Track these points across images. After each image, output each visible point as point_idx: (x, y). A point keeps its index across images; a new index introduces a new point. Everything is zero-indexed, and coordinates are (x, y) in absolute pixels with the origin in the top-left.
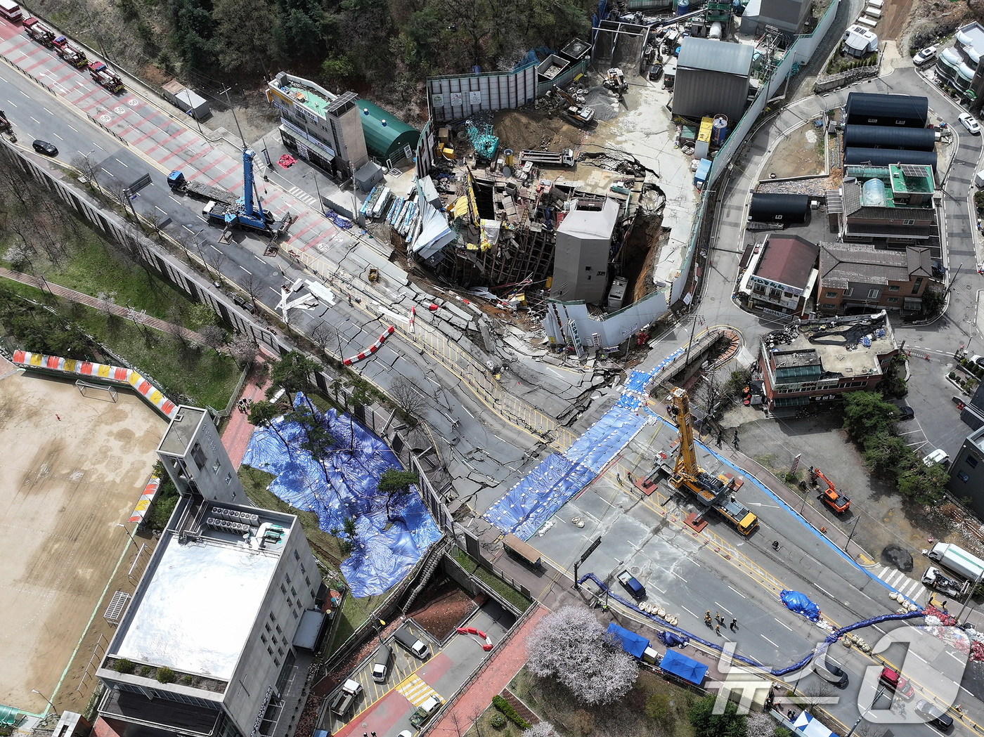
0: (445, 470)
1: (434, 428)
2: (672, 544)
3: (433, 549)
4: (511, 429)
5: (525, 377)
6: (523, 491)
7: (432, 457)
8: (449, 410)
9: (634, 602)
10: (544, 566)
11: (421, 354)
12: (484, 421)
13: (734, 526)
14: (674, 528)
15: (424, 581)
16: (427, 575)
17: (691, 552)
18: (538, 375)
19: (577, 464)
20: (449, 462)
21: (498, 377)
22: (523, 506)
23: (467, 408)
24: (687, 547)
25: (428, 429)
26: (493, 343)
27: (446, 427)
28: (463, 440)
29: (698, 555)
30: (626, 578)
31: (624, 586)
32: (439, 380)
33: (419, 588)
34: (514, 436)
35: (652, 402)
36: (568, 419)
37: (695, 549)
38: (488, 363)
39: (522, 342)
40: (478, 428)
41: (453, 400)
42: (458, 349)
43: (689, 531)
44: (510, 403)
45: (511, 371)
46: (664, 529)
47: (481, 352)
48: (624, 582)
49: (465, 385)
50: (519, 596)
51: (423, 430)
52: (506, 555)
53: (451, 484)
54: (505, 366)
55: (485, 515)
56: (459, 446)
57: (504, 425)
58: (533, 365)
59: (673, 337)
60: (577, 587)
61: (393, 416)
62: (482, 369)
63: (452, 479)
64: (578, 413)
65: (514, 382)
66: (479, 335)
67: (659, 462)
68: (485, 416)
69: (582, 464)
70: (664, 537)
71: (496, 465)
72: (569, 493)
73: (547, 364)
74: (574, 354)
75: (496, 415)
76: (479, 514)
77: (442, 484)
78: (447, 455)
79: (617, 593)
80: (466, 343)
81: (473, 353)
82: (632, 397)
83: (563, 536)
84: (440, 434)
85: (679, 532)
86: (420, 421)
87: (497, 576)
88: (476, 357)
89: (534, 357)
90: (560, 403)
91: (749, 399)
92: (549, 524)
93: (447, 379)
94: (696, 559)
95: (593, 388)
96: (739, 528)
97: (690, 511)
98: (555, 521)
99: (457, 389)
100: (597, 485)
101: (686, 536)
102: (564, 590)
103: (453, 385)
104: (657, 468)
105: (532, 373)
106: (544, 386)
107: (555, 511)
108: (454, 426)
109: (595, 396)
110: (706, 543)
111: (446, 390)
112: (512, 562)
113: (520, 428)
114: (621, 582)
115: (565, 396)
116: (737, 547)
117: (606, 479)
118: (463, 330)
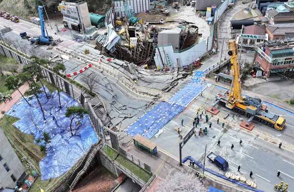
0: (108, 115)
1: (104, 97)
2: (237, 138)
5: (147, 81)
6: (146, 118)
7: (102, 109)
8: (112, 91)
9: (221, 173)
10: (159, 153)
11: (102, 72)
12: (128, 95)
14: (235, 129)
15: (85, 168)
16: (88, 163)
17: (250, 142)
18: (153, 80)
19: (174, 104)
20: (109, 111)
21: (135, 81)
22: (146, 124)
23: (120, 91)
24: (247, 138)
25: (101, 98)
26: (134, 72)
27: (110, 97)
28: (118, 103)
29: (255, 143)
30: (213, 157)
31: (213, 162)
32: (109, 81)
33: (82, 172)
34: (142, 99)
35: (207, 79)
36: (167, 90)
37: (252, 139)
38: (131, 76)
39: (146, 72)
40: (126, 98)
41: (114, 88)
42: (118, 71)
43: (245, 131)
44: (140, 89)
46: (229, 130)
47: (128, 73)
49: (120, 83)
50: (143, 172)
51: (98, 98)
52: (135, 148)
54: (138, 78)
55: (125, 130)
56: (115, 105)
57: (137, 96)
60: (181, 165)
62: (128, 78)
63: (111, 119)
64: (172, 88)
65: (142, 83)
66: (127, 68)
67: (218, 98)
69: (177, 103)
70: (231, 134)
71: (132, 110)
72: (171, 117)
73: (157, 76)
74: (169, 70)
75: (134, 93)
76: (121, 129)
77: (106, 122)
78: (108, 108)
79: (209, 167)
80: (122, 69)
81: (125, 73)
82: (197, 79)
83: (169, 137)
84: (106, 99)
85: (239, 131)
86: (97, 95)
87: (129, 160)
89: (151, 75)
90: (163, 85)
91: (255, 74)
92: (161, 131)
93: (112, 81)
94: (255, 145)
95: (178, 79)
97: (242, 121)
98: (164, 129)
99: (117, 84)
100: (186, 112)
101: (244, 133)
102: (173, 167)
103: (115, 82)
104: (218, 101)
105: (150, 80)
106: (156, 81)
107: (164, 125)
108: (113, 97)
109: (180, 81)
110: (258, 136)
111: (111, 84)
112: (139, 152)
113: (145, 95)
114: (210, 160)
115: (165, 83)
116: (278, 137)
117: (190, 109)
118: (121, 66)
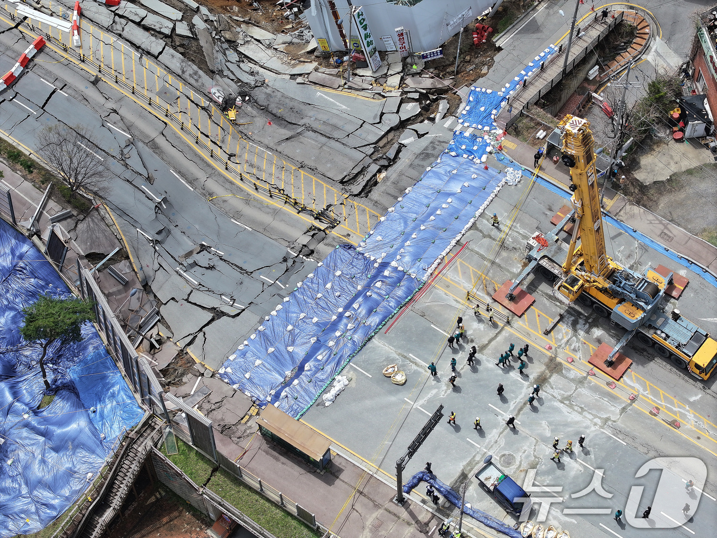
0: (146, 287)
1: (122, 213)
2: (571, 406)
3: (129, 442)
4: (261, 206)
5: (279, 112)
6: (288, 321)
7: (122, 267)
8: (149, 180)
9: (510, 521)
10: (337, 461)
11: (95, 82)
12: (211, 194)
13: (680, 365)
14: (572, 375)
15: (116, 502)
16: (122, 490)
17: (607, 419)
18: (302, 107)
19: (384, 265)
20: (151, 273)
21: (232, 114)
22: (290, 349)
23: (179, 173)
24: (600, 409)
25: (111, 217)
26: (220, 56)
27: (144, 211)
28: (176, 232)
29: (620, 424)
30: (492, 476)
31: (488, 491)
32: (129, 128)
33: (108, 514)
34: (267, 219)
35: (510, 143)
36: (362, 181)
37: (614, 411)
38: (213, 90)
39: (270, 52)
40: (202, 208)
41: (154, 161)
42: (159, 71)
43: (601, 379)
44: (255, 160)
45: (254, 102)
46: (554, 379)
47: (201, 72)
48: (489, 484)
49: (175, 134)
50: (294, 523)
51: (103, 219)
52: (265, 446)
53: (158, 313)
54: (243, 95)
55: (222, 371)
56: (169, 244)
57: (248, 200)
58: (293, 90)
59: (534, 28)
60: (401, 500)
61: (49, 196)
62: (204, 102)
63: (159, 303)
64: (379, 171)
65: (260, 120)
66: (194, 44)
67: (534, 254)
68: (212, 185)
69: (394, 264)
70: (556, 393)
71: (236, 274)
72: (374, 320)
73: (318, 87)
74: (365, 65)
75: (231, 183)
76: (211, 368)
77: (142, 313)
78: (147, 261)
79: (477, 506)
80: (173, 59)
81: (186, 76)
82: (474, 137)
83: (368, 403)
84: (134, 223)
85: (581, 382)
86: (97, 202)
87: (250, 488)
88: (192, 81)
89: (293, 76)
90: (346, 155)
91: (682, 130)
92: (341, 382)
93: (140, 124)
94: (618, 431)
95: (403, 125)
96: (692, 368)
97: (599, 341)
98: (352, 374)
99: (161, 141)
100: (424, 301)
101: (595, 389)
102: (377, 506)
103: (153, 134)
104: (533, 264)
105: (291, 104)
106: (316, 126)
107: (351, 357)
108: (158, 207)
109: (407, 139)
110: (633, 400)
111: (140, 144)
112: (277, 459)
113: (277, 204)
114: (482, 485)
115: (353, 141)
116: (692, 405)
117: (440, 290)
118: (166, 36)
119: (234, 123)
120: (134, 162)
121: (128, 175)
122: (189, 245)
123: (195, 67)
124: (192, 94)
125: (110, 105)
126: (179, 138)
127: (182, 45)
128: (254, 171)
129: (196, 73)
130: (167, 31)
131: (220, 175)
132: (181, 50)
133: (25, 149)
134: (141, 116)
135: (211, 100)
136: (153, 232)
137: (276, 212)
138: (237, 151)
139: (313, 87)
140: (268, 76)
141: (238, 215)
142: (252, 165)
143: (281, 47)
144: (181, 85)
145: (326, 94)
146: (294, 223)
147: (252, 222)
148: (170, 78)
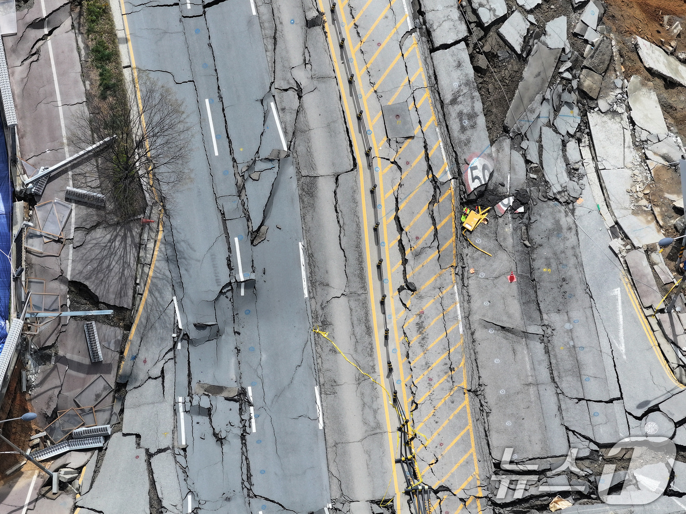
0: (121, 388)
4: (369, 405)
5: (543, 270)
8: (255, 236)
11: (312, 23)
12: (325, 324)
18: (580, 291)
20: (142, 376)
21: (472, 219)
23: (310, 256)
25: (155, 251)
28: (228, 341)
32: (295, 133)
34: (354, 428)
38: (476, 162)
40: (296, 335)
42: (419, 75)
44: (433, 323)
45: (525, 222)
47: (481, 120)
49: (355, 191)
51: (140, 246)
53: (107, 438)
54: (522, 198)
56: (200, 353)
57: (364, 376)
61: (96, 153)
62: (444, 173)
63: (118, 426)
64: (564, 495)
66: (513, 65)
68: (340, 312)
73: (625, 280)
75: (369, 331)
77: (88, 419)
78: (150, 353)
80: (457, 69)
81: (453, 111)
84: (178, 286)
88: (455, 126)
89: (617, 230)
90: (544, 428)
99: (325, 188)
103: (323, 168)
105: (572, 272)
106: (559, 343)
108: (231, 287)
111: (291, 171)
113: (390, 420)
115: (576, 416)
118: (480, 24)
119: (463, 234)
120: (256, 194)
121: (231, 206)
122: (228, 376)
123: (479, 106)
124: (438, 147)
125: (302, 76)
126: (355, 202)
127: (491, 56)
128: (415, 338)
129: (472, 116)
130: (487, 18)
131: (365, 305)
132: (482, 62)
133: (127, 54)
134: (329, 127)
135: (458, 175)
136: (192, 320)
137: (375, 431)
138: (424, 287)
139: (622, 273)
140: (591, 195)
141: (330, 388)
142: (420, 327)
143: (655, 162)
144: (431, 119)
145: (626, 302)
146: (375, 471)
147: (334, 416)
148: (425, 98)
